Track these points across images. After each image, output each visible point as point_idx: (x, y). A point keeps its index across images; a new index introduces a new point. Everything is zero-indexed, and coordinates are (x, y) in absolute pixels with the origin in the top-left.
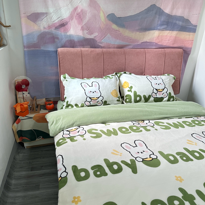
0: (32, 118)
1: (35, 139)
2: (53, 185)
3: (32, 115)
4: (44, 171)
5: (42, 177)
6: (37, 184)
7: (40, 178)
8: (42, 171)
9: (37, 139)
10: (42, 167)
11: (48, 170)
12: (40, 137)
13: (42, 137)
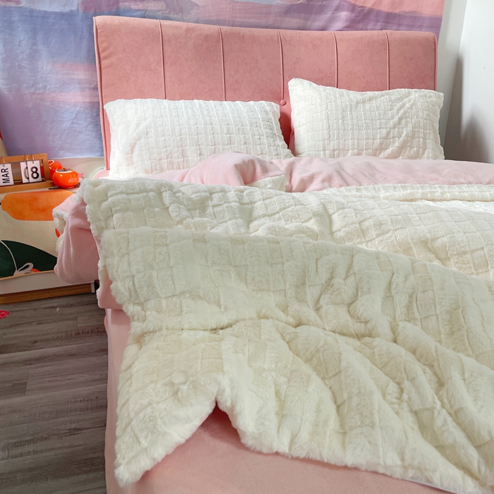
0: (0, 204)
1: (10, 272)
2: (69, 379)
4: (40, 350)
5: (33, 366)
6: (16, 382)
7: (28, 366)
8: (34, 351)
9: (17, 273)
10: (35, 342)
11: (53, 348)
12: (28, 266)
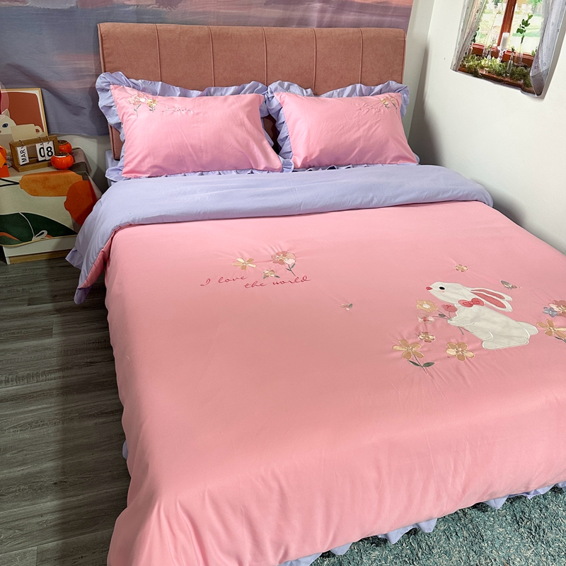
0: (18, 183)
1: (29, 239)
2: (83, 327)
3: (17, 178)
4: (60, 303)
6: (44, 328)
9: (34, 239)
10: (55, 296)
12: (43, 233)
13: (46, 232)
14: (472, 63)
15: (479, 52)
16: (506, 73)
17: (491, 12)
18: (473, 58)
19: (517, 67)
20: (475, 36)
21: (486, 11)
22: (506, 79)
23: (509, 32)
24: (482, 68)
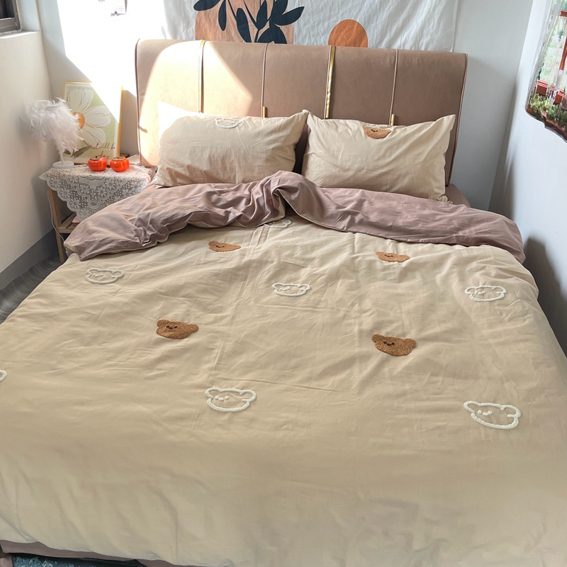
14: (535, 104)
15: (541, 91)
16: (557, 117)
17: (555, 46)
18: (536, 98)
19: (564, 110)
20: (540, 73)
21: (551, 44)
22: (556, 125)
23: (563, 69)
24: (545, 109)
